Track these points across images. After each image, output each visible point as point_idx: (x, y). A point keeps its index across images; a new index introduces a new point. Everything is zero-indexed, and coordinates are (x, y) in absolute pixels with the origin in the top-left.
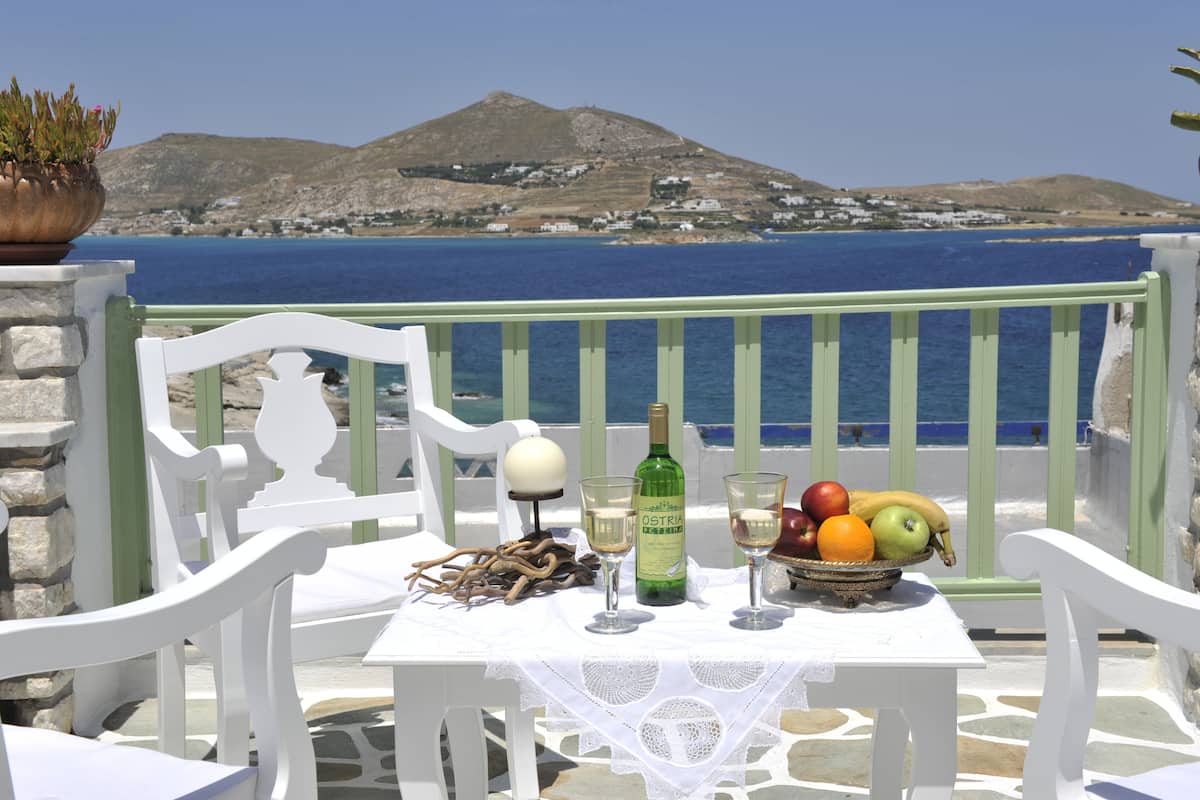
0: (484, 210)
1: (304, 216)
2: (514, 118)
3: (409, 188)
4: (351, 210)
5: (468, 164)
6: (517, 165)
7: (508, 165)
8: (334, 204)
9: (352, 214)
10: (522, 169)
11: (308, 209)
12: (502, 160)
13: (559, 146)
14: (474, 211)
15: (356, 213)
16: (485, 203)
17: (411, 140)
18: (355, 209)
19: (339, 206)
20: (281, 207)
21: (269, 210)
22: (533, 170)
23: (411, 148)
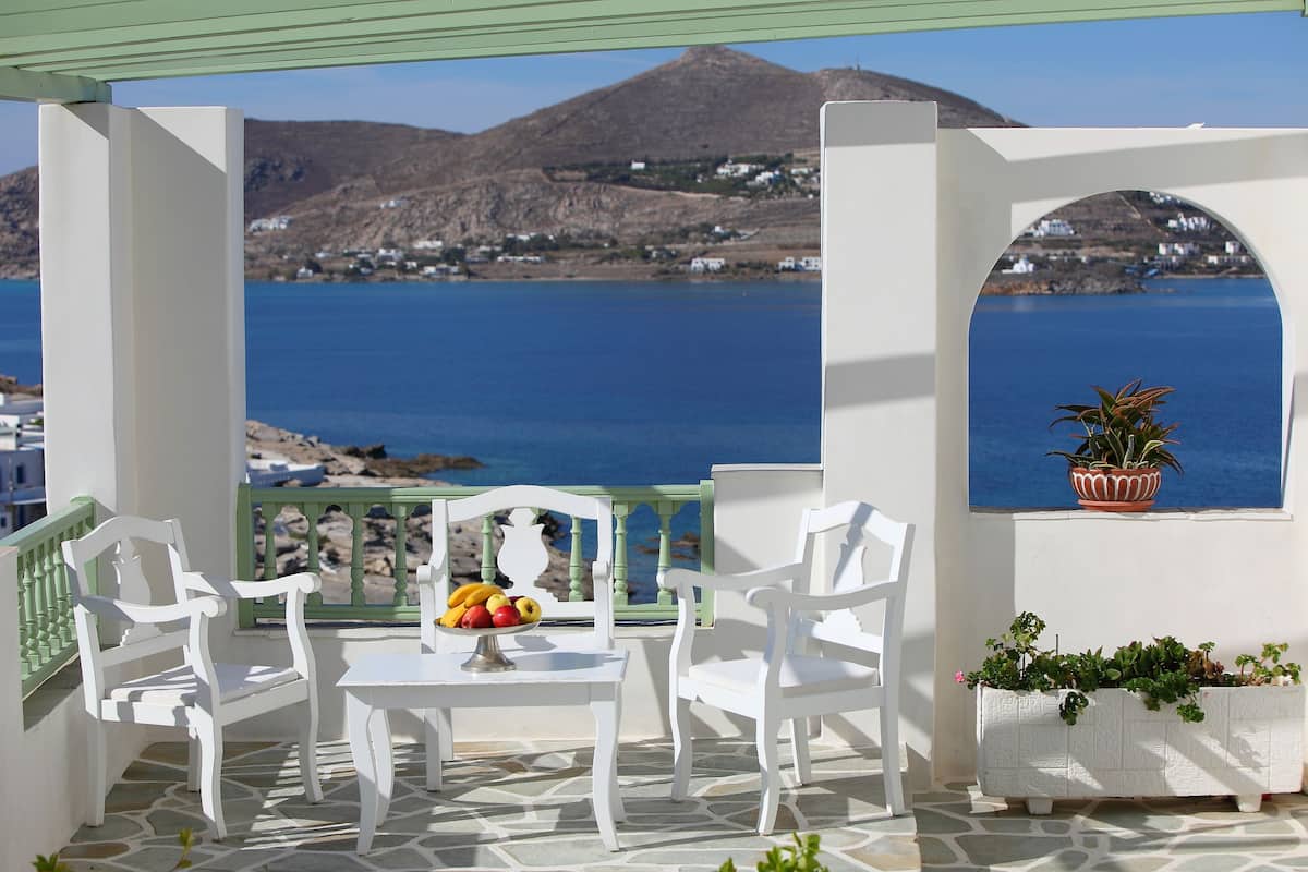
0: (684, 234)
1: (389, 245)
2: (729, 85)
3: (560, 199)
4: (466, 235)
5: (657, 159)
6: (736, 162)
7: (722, 161)
8: (439, 226)
9: (469, 242)
10: (744, 169)
11: (398, 233)
12: (712, 153)
13: (805, 130)
14: (669, 237)
15: (475, 239)
16: (684, 224)
17: (565, 122)
18: (473, 231)
19: (447, 228)
20: (353, 232)
21: (335, 236)
22: (764, 171)
23: (563, 133)
